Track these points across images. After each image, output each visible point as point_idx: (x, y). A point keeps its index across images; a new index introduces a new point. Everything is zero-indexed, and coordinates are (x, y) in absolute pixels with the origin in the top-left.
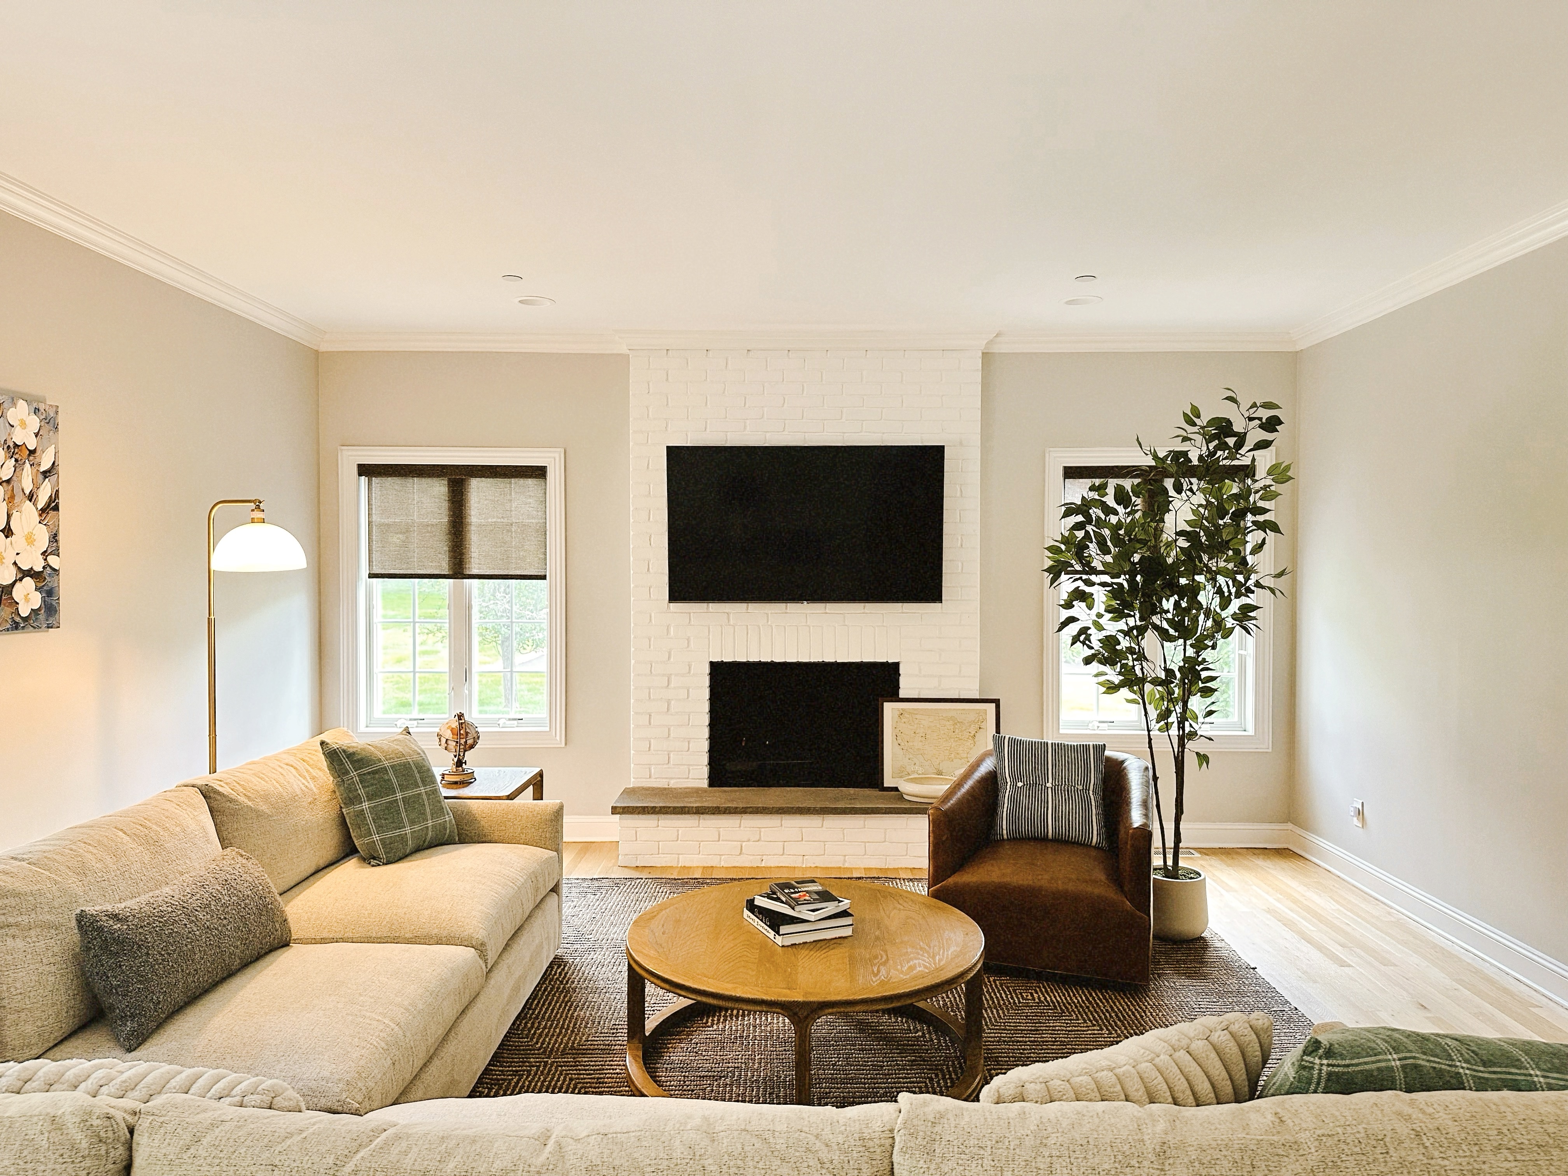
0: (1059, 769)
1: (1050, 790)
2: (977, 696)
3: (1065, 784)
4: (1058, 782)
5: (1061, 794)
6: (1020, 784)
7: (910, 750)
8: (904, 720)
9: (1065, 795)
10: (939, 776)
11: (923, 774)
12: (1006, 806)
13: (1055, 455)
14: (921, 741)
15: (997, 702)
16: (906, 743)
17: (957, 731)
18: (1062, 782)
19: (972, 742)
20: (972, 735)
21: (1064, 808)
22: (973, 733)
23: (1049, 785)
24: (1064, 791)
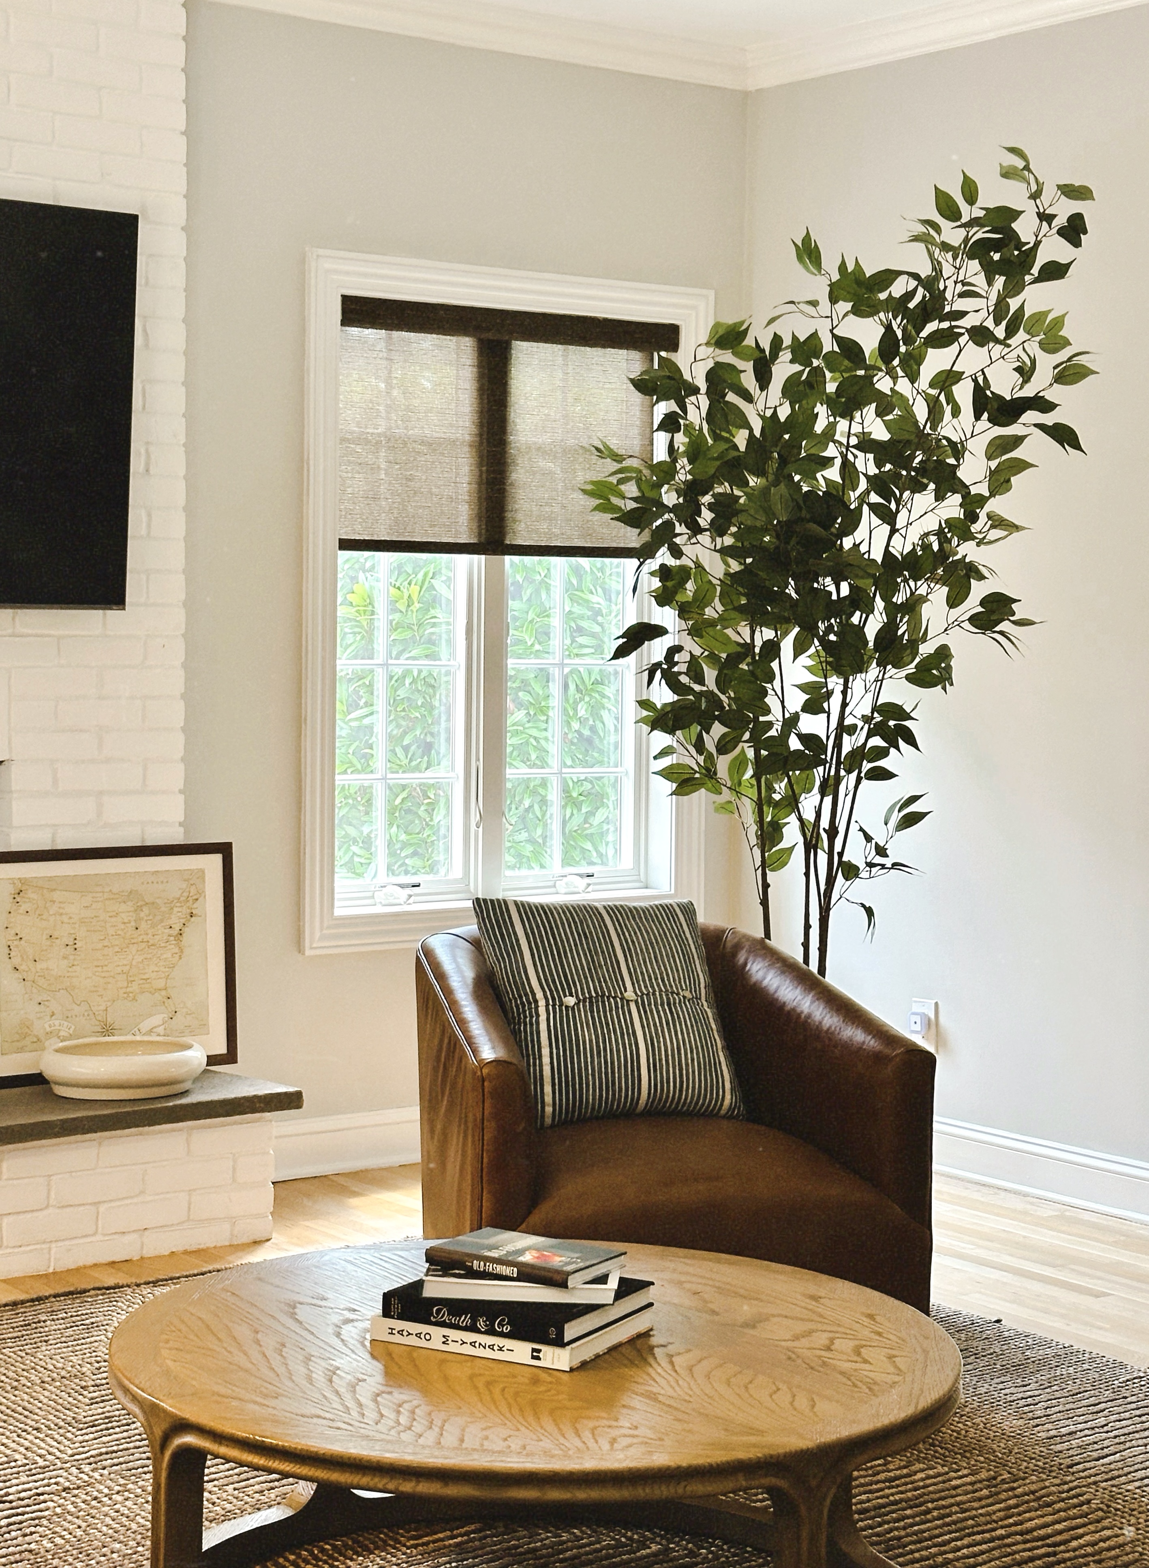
0: (638, 960)
1: (633, 1006)
2: (177, 837)
3: (661, 991)
4: (646, 987)
5: (658, 1012)
6: (570, 1001)
7: (41, 982)
8: (25, 907)
9: (665, 1013)
10: (107, 1039)
11: (70, 1037)
12: (545, 1051)
13: (327, 266)
14: (65, 958)
15: (225, 850)
16: (31, 964)
17: (143, 926)
18: (652, 987)
19: (176, 950)
20: (175, 932)
21: (668, 1041)
22: (177, 927)
23: (630, 994)
24: (662, 1005)
